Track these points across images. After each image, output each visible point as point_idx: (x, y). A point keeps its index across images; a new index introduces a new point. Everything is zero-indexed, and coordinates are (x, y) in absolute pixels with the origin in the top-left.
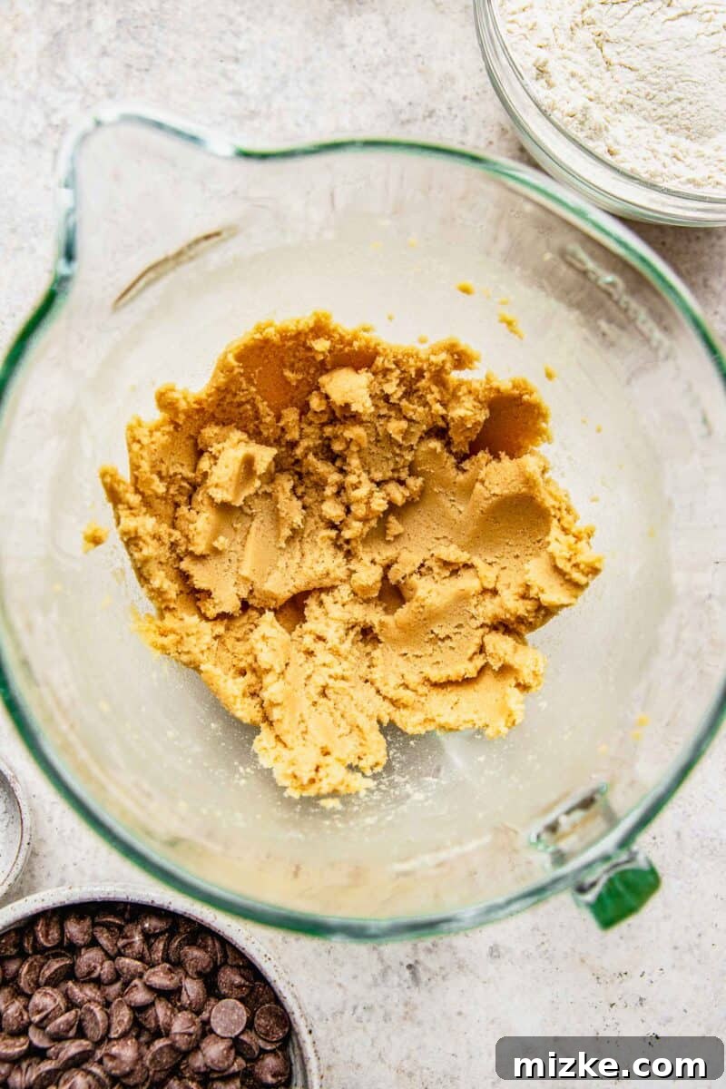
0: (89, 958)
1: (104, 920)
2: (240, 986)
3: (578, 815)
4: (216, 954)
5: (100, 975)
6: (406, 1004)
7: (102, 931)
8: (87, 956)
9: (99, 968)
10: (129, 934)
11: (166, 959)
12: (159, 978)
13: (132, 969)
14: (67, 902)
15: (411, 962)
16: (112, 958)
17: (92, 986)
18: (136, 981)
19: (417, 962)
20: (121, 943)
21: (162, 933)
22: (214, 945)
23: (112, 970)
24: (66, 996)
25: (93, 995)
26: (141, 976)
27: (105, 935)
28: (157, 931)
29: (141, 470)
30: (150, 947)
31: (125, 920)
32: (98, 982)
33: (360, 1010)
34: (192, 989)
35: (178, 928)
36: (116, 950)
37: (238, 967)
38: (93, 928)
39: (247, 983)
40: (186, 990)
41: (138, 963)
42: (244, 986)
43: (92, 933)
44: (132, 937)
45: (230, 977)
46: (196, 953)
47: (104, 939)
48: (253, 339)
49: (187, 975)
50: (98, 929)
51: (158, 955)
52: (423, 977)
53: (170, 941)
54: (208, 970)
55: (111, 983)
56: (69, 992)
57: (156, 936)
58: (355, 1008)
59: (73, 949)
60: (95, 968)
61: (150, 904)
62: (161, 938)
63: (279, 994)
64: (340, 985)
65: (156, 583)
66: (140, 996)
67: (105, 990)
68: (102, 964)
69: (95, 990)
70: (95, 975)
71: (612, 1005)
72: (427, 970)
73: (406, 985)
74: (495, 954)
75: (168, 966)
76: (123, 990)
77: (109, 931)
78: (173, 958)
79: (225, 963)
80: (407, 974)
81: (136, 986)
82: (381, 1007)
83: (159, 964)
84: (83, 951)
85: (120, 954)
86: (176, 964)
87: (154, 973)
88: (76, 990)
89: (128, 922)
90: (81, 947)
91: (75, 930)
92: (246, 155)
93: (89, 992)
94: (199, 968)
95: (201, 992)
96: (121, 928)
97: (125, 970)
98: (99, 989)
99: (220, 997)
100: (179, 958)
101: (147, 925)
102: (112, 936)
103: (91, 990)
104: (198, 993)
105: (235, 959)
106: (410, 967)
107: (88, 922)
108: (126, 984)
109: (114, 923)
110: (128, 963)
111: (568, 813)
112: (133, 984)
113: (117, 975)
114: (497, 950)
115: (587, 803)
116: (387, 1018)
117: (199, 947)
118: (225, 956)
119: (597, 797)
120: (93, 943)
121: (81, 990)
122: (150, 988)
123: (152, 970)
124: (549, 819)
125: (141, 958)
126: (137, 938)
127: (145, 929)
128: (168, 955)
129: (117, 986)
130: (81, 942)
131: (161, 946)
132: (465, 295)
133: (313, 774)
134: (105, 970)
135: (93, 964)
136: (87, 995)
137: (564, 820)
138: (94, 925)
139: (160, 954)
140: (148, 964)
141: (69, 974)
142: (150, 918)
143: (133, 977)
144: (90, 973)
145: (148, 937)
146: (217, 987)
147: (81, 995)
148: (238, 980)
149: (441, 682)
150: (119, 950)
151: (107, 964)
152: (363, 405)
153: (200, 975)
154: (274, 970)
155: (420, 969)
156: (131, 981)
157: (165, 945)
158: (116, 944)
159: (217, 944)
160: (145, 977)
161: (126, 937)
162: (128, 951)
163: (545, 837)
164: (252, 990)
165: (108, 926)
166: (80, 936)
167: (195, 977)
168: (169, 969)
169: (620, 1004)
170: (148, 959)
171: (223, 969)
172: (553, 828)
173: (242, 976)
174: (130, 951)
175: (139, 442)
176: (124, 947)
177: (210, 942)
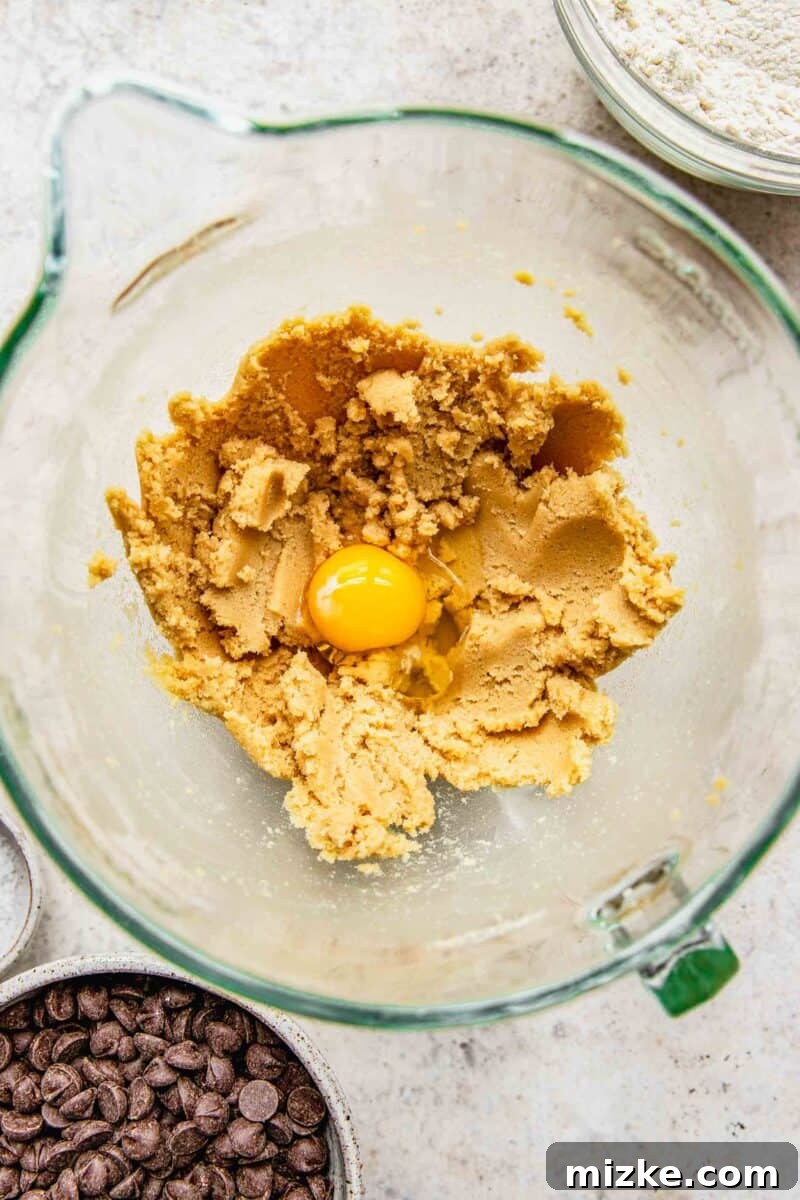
0: (105, 1033)
1: (122, 992)
2: (270, 1067)
3: (646, 888)
4: (244, 1032)
5: (117, 1051)
6: (460, 1087)
7: (118, 1005)
8: (103, 1031)
9: (116, 1045)
10: (148, 1008)
11: (189, 1036)
12: (182, 1057)
13: (153, 1046)
14: (79, 974)
15: (466, 1041)
16: (131, 1034)
17: (109, 1063)
18: (157, 1060)
19: (471, 1040)
20: (140, 1018)
21: (185, 1008)
22: (243, 1021)
23: (130, 1047)
24: (81, 1073)
25: (111, 1073)
26: (162, 1054)
27: (122, 1009)
28: (179, 1006)
29: (152, 493)
30: (172, 1022)
31: (144, 992)
32: (115, 1059)
33: (407, 1092)
34: (219, 1068)
35: (203, 1002)
36: (135, 1026)
37: (269, 1046)
38: (109, 1001)
39: (279, 1064)
40: (211, 1069)
41: (159, 1040)
42: (275, 1066)
43: (108, 1006)
44: (152, 1011)
45: (260, 1057)
46: (222, 1030)
47: (121, 1013)
48: (280, 339)
49: (212, 1053)
50: (115, 1002)
51: (180, 1032)
52: (479, 1057)
53: (195, 1016)
54: (236, 1048)
55: (130, 1060)
56: (84, 1069)
57: (179, 1011)
58: (402, 1090)
59: (88, 1024)
60: (112, 1044)
61: (170, 977)
62: (184, 1013)
63: (314, 1077)
64: (386, 1065)
65: (172, 621)
66: (161, 1076)
67: (123, 1068)
68: (119, 1040)
69: (113, 1068)
70: (112, 1052)
71: (692, 1091)
72: (483, 1049)
73: (459, 1066)
74: (560, 1033)
75: (191, 1043)
76: (143, 1068)
77: (127, 1004)
78: (197, 1034)
79: (254, 1042)
80: (460, 1053)
81: (157, 1064)
82: (432, 1089)
83: (182, 1041)
84: (99, 1025)
85: (139, 1030)
86: (201, 1042)
87: (176, 1051)
88: (92, 1068)
89: (147, 994)
90: (96, 1022)
91: (89, 1003)
92: (262, 130)
93: (107, 1069)
94: (226, 1047)
95: (228, 1072)
96: (140, 1001)
97: (144, 1048)
98: (117, 1067)
99: (250, 1078)
100: (204, 1034)
101: (168, 999)
102: (130, 1010)
103: (108, 1067)
104: (225, 1074)
105: (266, 1037)
106: (464, 1046)
107: (103, 995)
108: (146, 1062)
109: (133, 996)
110: (147, 1040)
111: (635, 885)
112: (153, 1062)
113: (136, 1053)
114: (562, 1029)
115: (655, 876)
116: (437, 1101)
117: (225, 1024)
118: (255, 1034)
119: (667, 869)
120: (110, 1017)
121: (97, 1068)
122: (172, 1068)
123: (174, 1048)
124: (612, 892)
125: (162, 1035)
126: (158, 1013)
127: (165, 1003)
128: (191, 1031)
129: (137, 1064)
130: (97, 1016)
131: (184, 1022)
132: (524, 285)
133: (349, 836)
134: (123, 1046)
135: (110, 1040)
136: (103, 1073)
137: (628, 894)
138: (110, 997)
139: (183, 1031)
140: (170, 1041)
141: (84, 1049)
142: (171, 991)
143: (154, 1055)
144: (106, 1050)
145: (170, 1012)
146: (246, 1067)
147: (98, 1073)
148: (268, 1060)
149: (499, 731)
150: (138, 1026)
151: (125, 1040)
152: (408, 414)
153: (226, 1053)
154: (307, 1050)
155: (475, 1048)
156: (151, 1059)
157: (187, 1022)
158: (135, 1019)
159: (245, 1021)
160: (166, 1055)
161: (145, 1012)
162: (148, 1027)
163: (606, 913)
164: (285, 1070)
165: (126, 999)
166: (95, 1010)
167: (222, 1055)
168: (193, 1047)
169: (701, 1091)
170: (170, 1035)
171: (252, 1047)
172: (616, 903)
173: (273, 1055)
174: (150, 1027)
175: (150, 460)
176: (143, 1022)
177: (238, 1019)
